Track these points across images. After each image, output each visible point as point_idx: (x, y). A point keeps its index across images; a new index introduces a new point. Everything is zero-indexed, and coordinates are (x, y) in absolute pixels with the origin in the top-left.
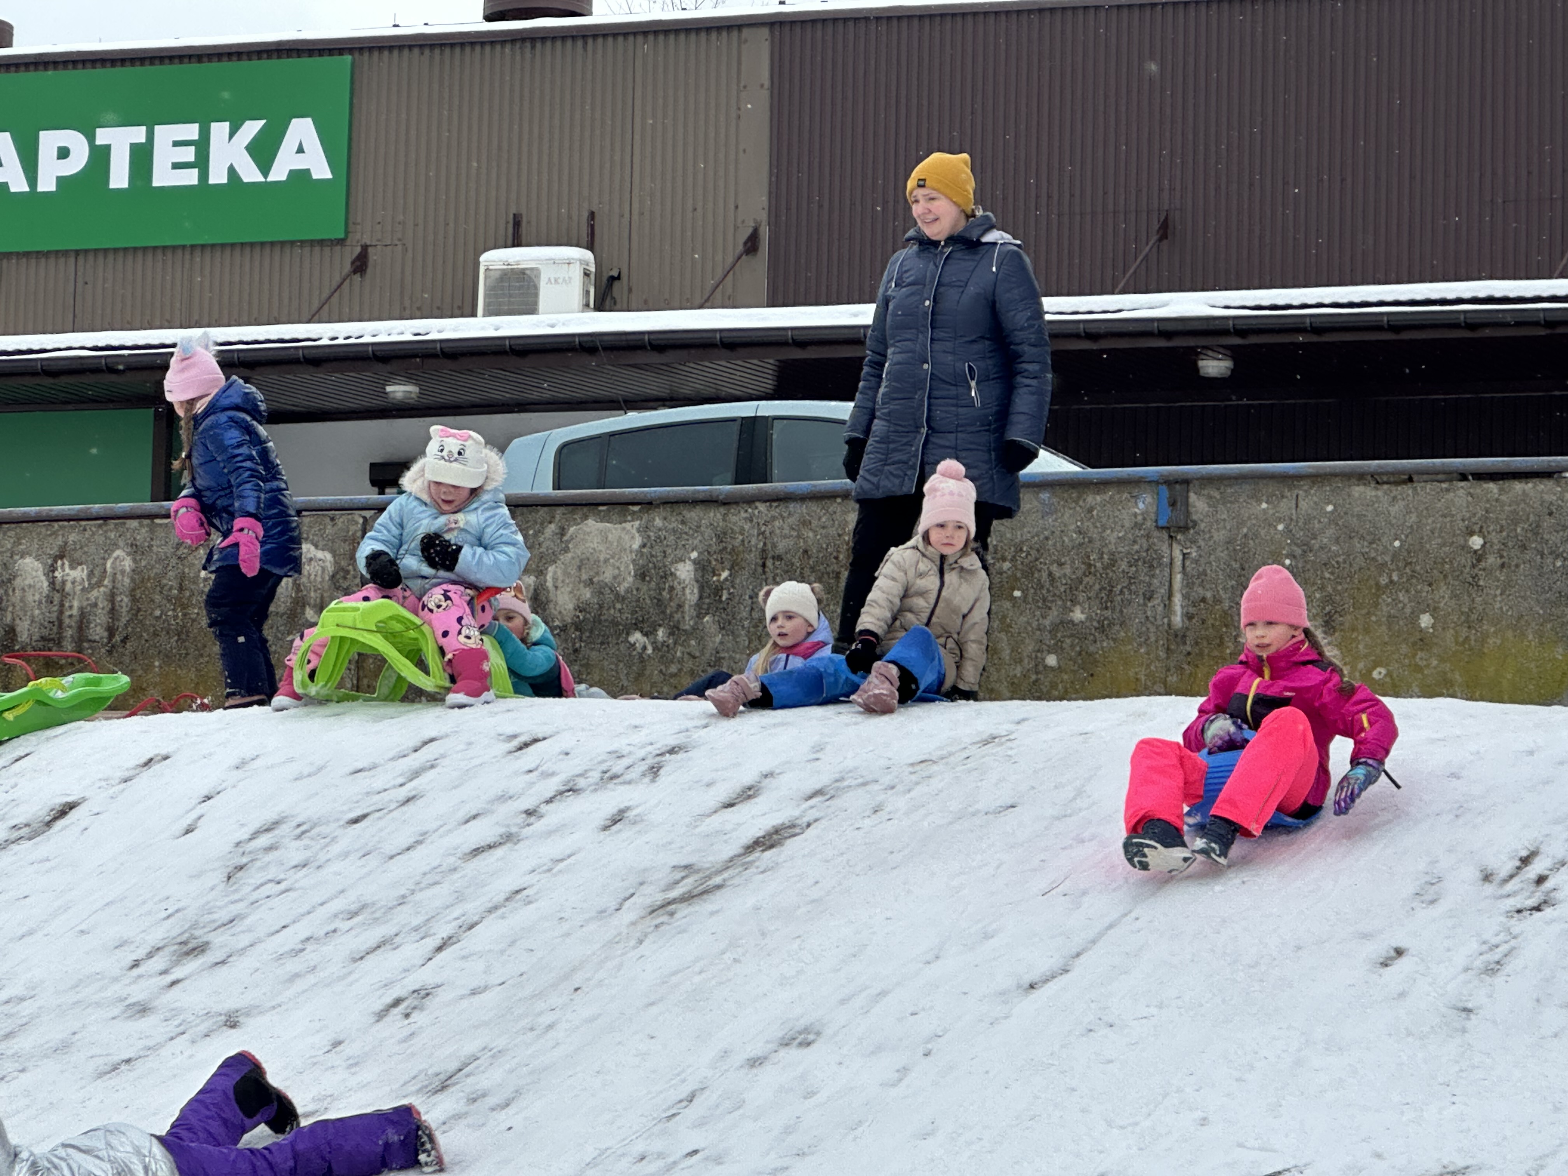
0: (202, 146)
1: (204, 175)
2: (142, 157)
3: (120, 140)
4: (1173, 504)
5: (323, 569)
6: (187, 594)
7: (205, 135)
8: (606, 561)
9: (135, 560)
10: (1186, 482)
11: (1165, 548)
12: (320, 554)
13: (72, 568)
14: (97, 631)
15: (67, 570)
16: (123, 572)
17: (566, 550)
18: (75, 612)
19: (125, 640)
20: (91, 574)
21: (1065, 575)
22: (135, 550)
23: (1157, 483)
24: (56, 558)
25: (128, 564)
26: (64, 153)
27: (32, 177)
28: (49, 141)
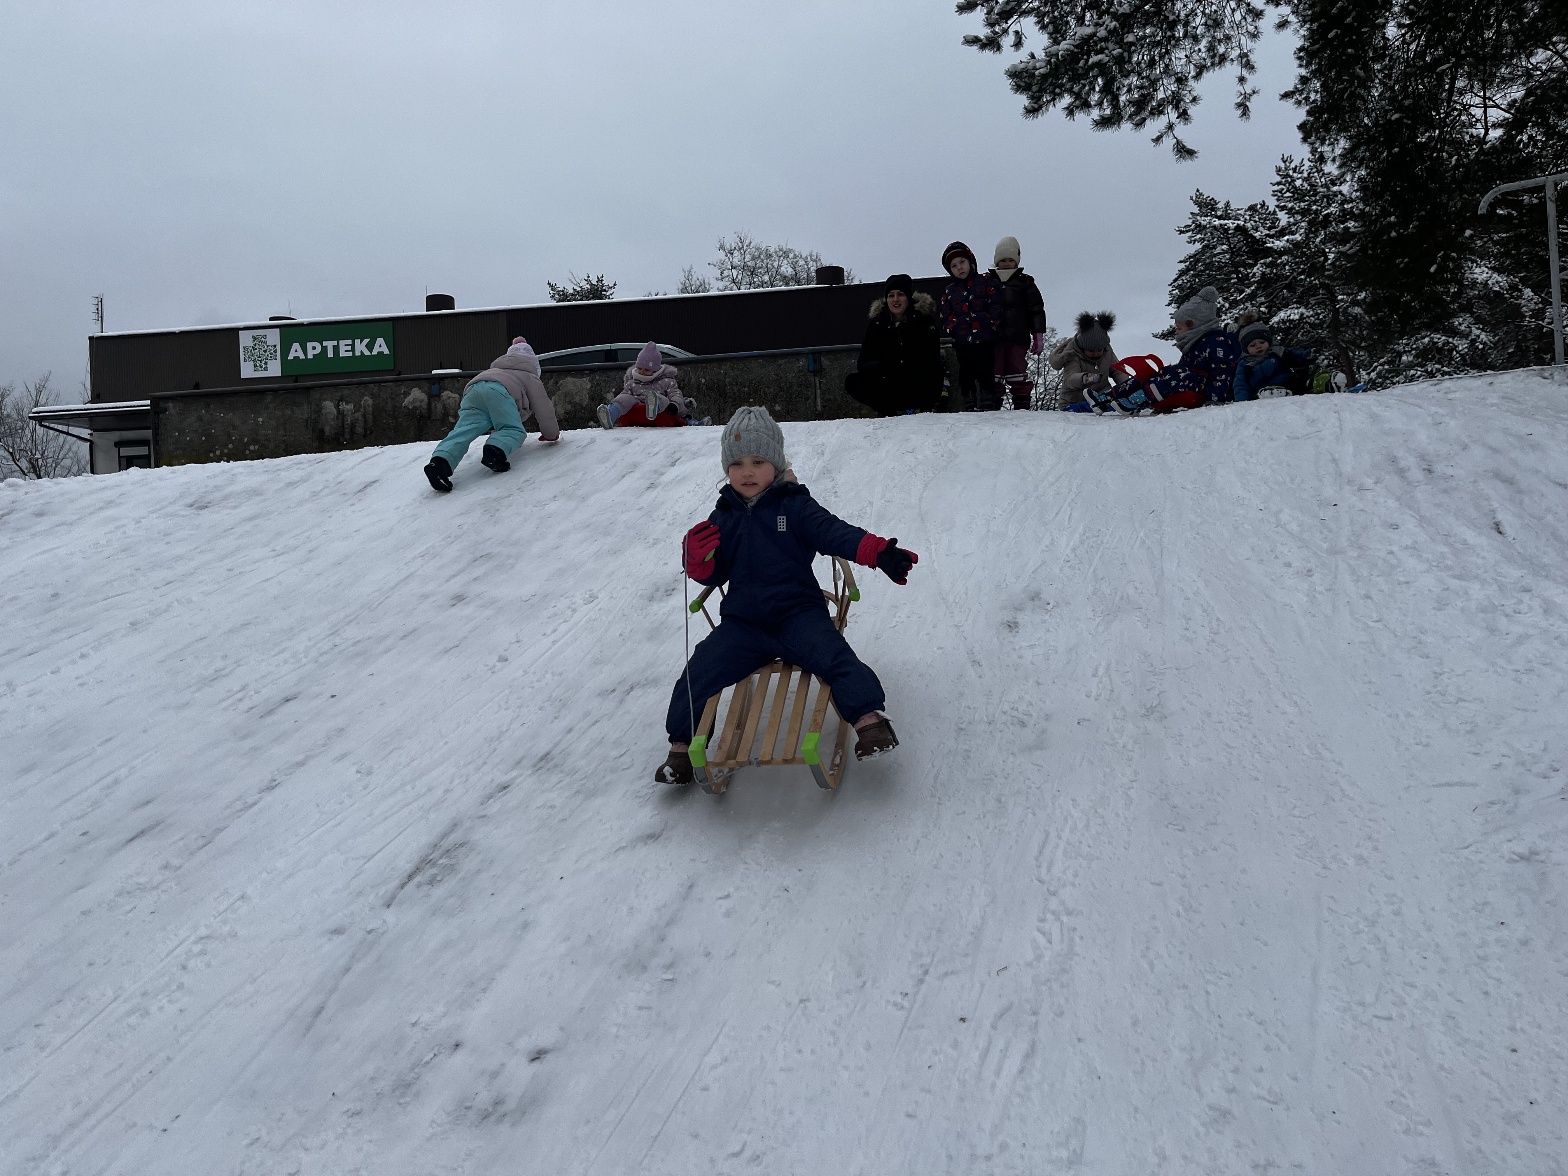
0: (353, 346)
1: (354, 353)
2: (336, 349)
3: (330, 344)
4: (815, 361)
5: (455, 401)
6: (397, 413)
7: (353, 342)
8: (576, 393)
9: (374, 401)
10: (820, 352)
11: (812, 380)
12: (453, 395)
13: (347, 404)
14: (359, 430)
15: (345, 405)
16: (369, 405)
17: (559, 390)
18: (349, 422)
19: (371, 433)
20: (354, 407)
21: (771, 392)
22: (373, 396)
23: (808, 354)
24: (340, 401)
25: (370, 402)
26: (314, 348)
27: (306, 354)
28: (310, 345)
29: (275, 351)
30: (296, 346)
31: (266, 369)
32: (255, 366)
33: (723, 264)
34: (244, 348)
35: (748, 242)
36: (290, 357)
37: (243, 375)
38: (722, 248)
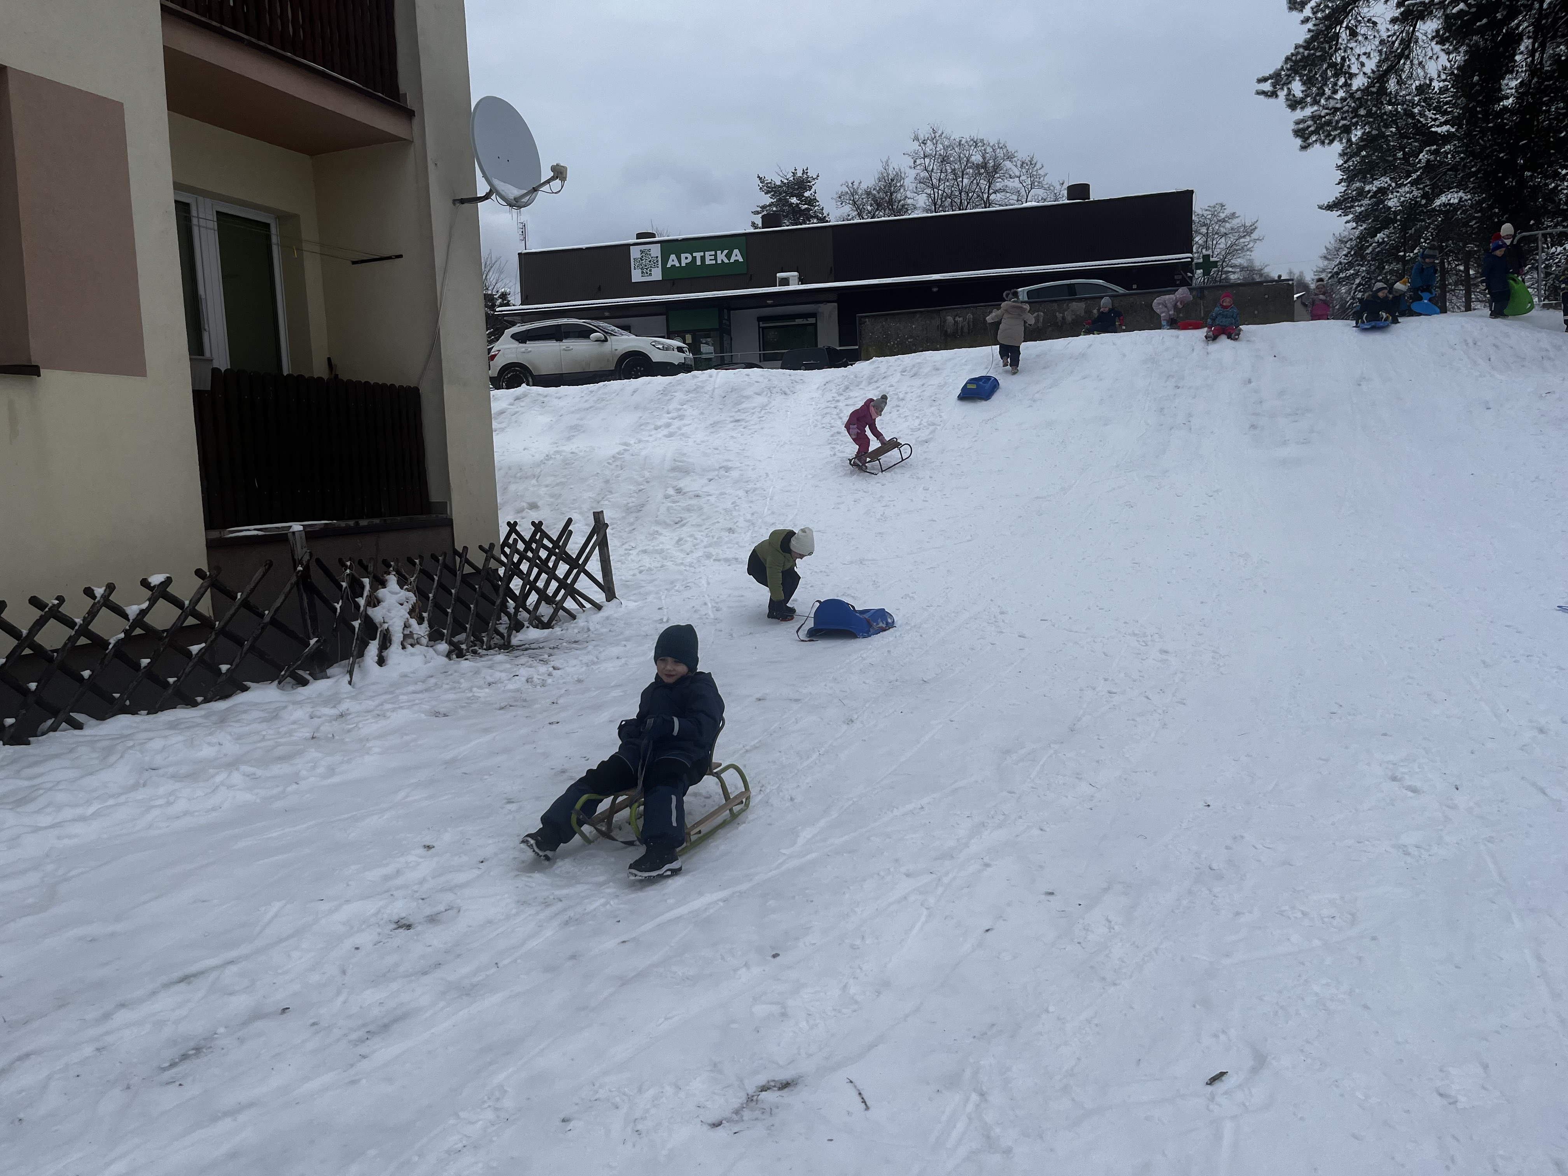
0: (716, 255)
1: (716, 261)
2: (703, 258)
3: (698, 255)
7: (716, 253)
20: (963, 319)
25: (972, 316)
26: (686, 258)
27: (680, 263)
28: (683, 256)
29: (657, 261)
30: (673, 257)
31: (650, 275)
32: (642, 273)
33: (916, 154)
34: (634, 259)
35: (940, 132)
36: (669, 266)
37: (634, 279)
38: (916, 138)
